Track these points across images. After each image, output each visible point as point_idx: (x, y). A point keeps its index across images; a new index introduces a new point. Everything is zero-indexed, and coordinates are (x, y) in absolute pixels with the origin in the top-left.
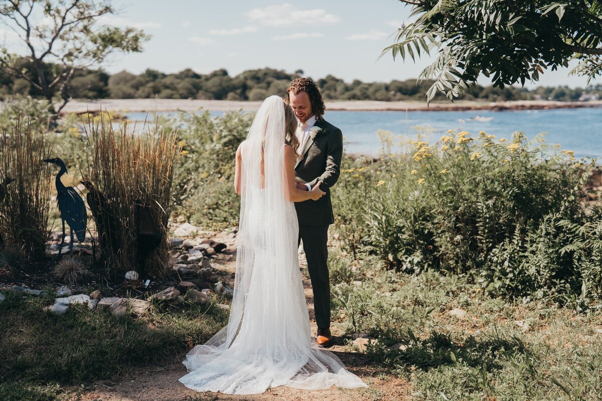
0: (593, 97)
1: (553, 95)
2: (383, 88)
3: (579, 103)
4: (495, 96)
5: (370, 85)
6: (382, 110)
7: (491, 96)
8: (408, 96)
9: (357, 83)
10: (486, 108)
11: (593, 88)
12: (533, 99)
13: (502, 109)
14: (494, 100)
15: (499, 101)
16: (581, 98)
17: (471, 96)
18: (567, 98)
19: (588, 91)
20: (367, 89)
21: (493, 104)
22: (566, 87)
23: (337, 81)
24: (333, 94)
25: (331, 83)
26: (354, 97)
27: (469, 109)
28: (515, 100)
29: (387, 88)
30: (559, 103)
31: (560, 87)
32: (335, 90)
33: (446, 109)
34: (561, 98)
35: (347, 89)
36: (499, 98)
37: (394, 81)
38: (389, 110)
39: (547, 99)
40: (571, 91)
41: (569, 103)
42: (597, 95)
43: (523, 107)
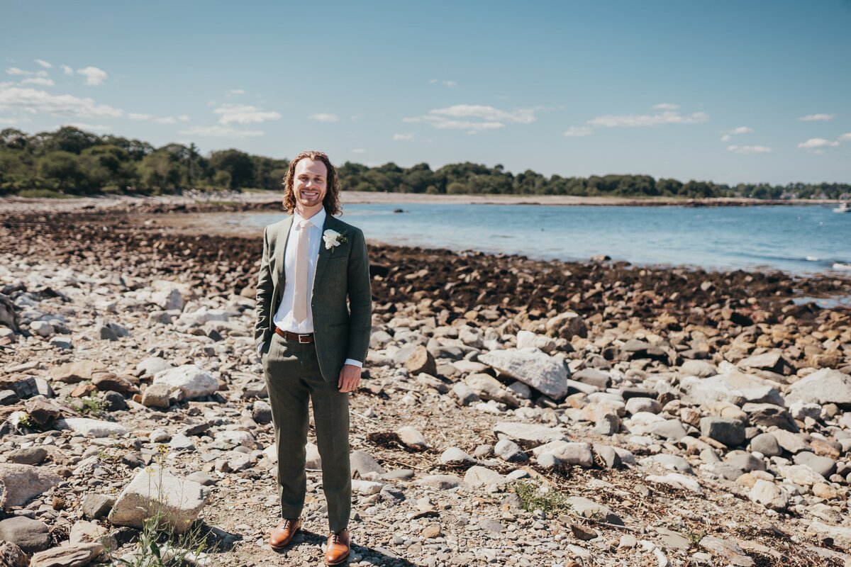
0: (794, 196)
1: (753, 192)
2: (581, 183)
3: (779, 201)
4: (694, 192)
5: (568, 180)
6: (575, 205)
7: (690, 193)
8: (605, 192)
9: (556, 178)
10: (681, 204)
11: (794, 186)
12: (732, 196)
13: (697, 205)
14: (693, 197)
15: (698, 198)
16: (782, 196)
17: (669, 192)
18: (768, 195)
19: (788, 189)
20: (565, 184)
21: (690, 200)
22: (767, 185)
23: (536, 175)
24: (531, 189)
25: (529, 178)
26: (550, 192)
27: (665, 204)
28: (715, 197)
29: (585, 183)
30: (758, 201)
31: (761, 185)
32: (534, 185)
33: (641, 205)
34: (762, 196)
35: (545, 183)
36: (698, 195)
37: (593, 177)
38: (582, 204)
39: (748, 197)
40: (772, 189)
41: (768, 201)
42: (798, 193)
43: (720, 204)
